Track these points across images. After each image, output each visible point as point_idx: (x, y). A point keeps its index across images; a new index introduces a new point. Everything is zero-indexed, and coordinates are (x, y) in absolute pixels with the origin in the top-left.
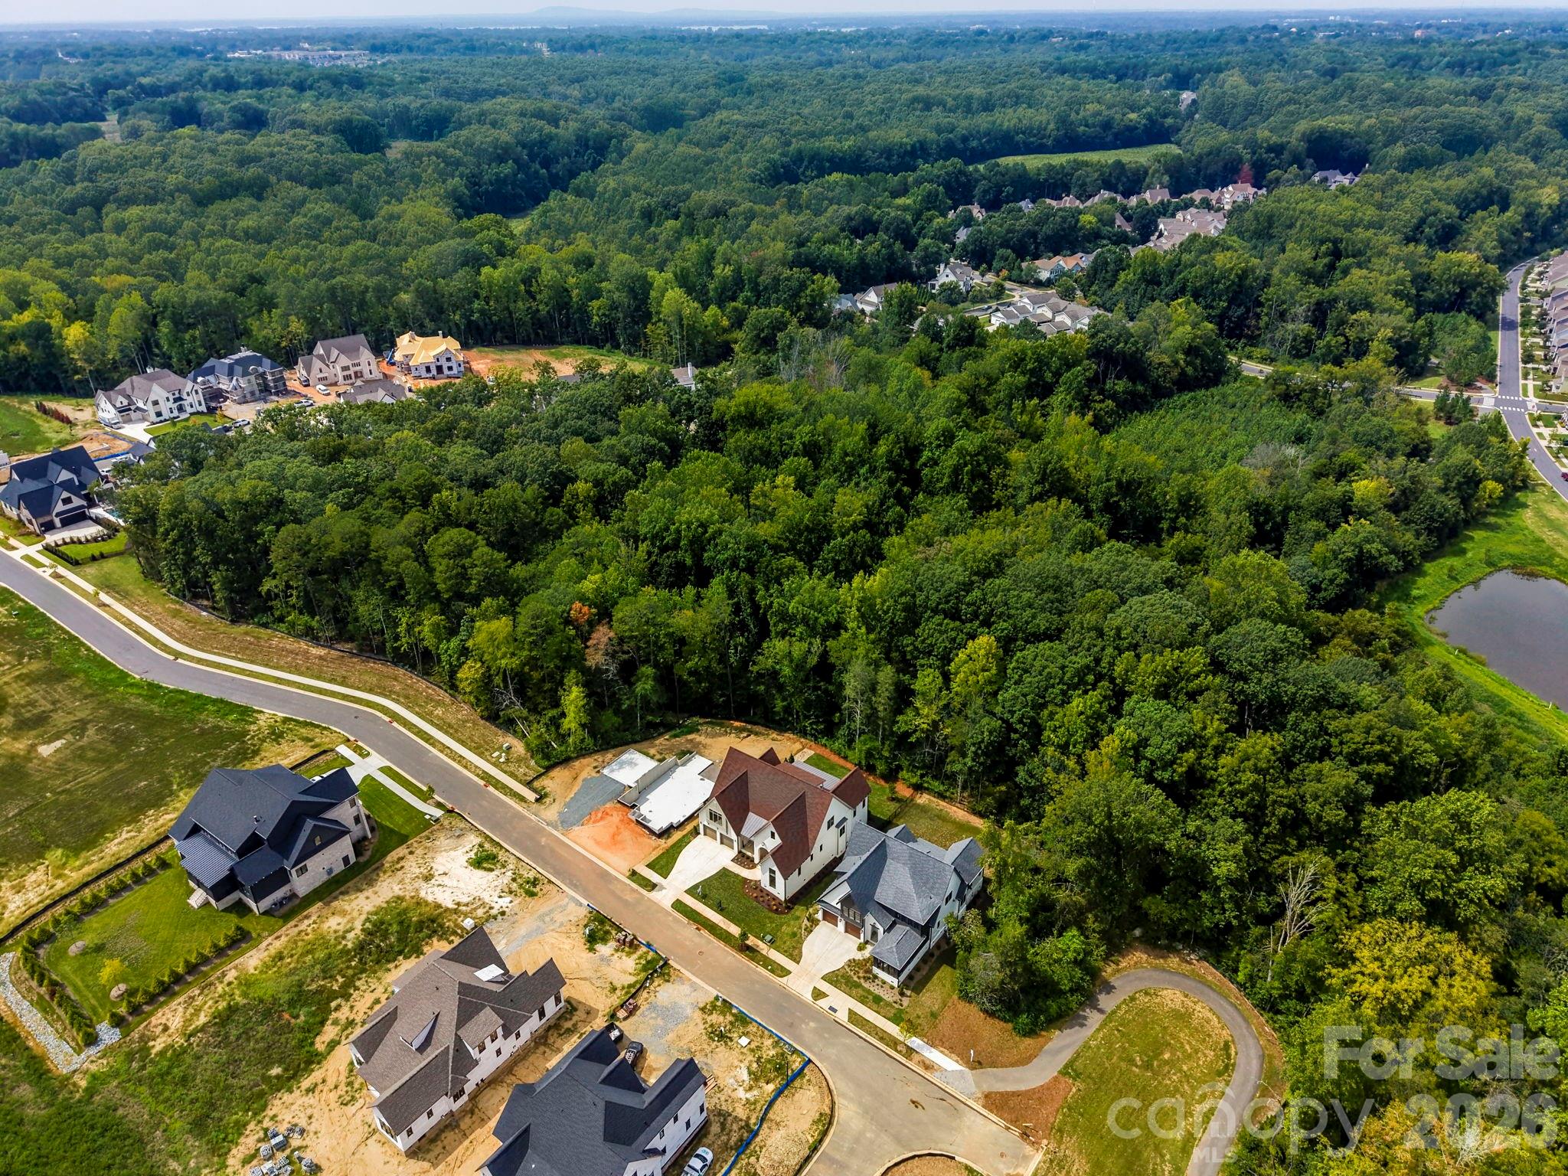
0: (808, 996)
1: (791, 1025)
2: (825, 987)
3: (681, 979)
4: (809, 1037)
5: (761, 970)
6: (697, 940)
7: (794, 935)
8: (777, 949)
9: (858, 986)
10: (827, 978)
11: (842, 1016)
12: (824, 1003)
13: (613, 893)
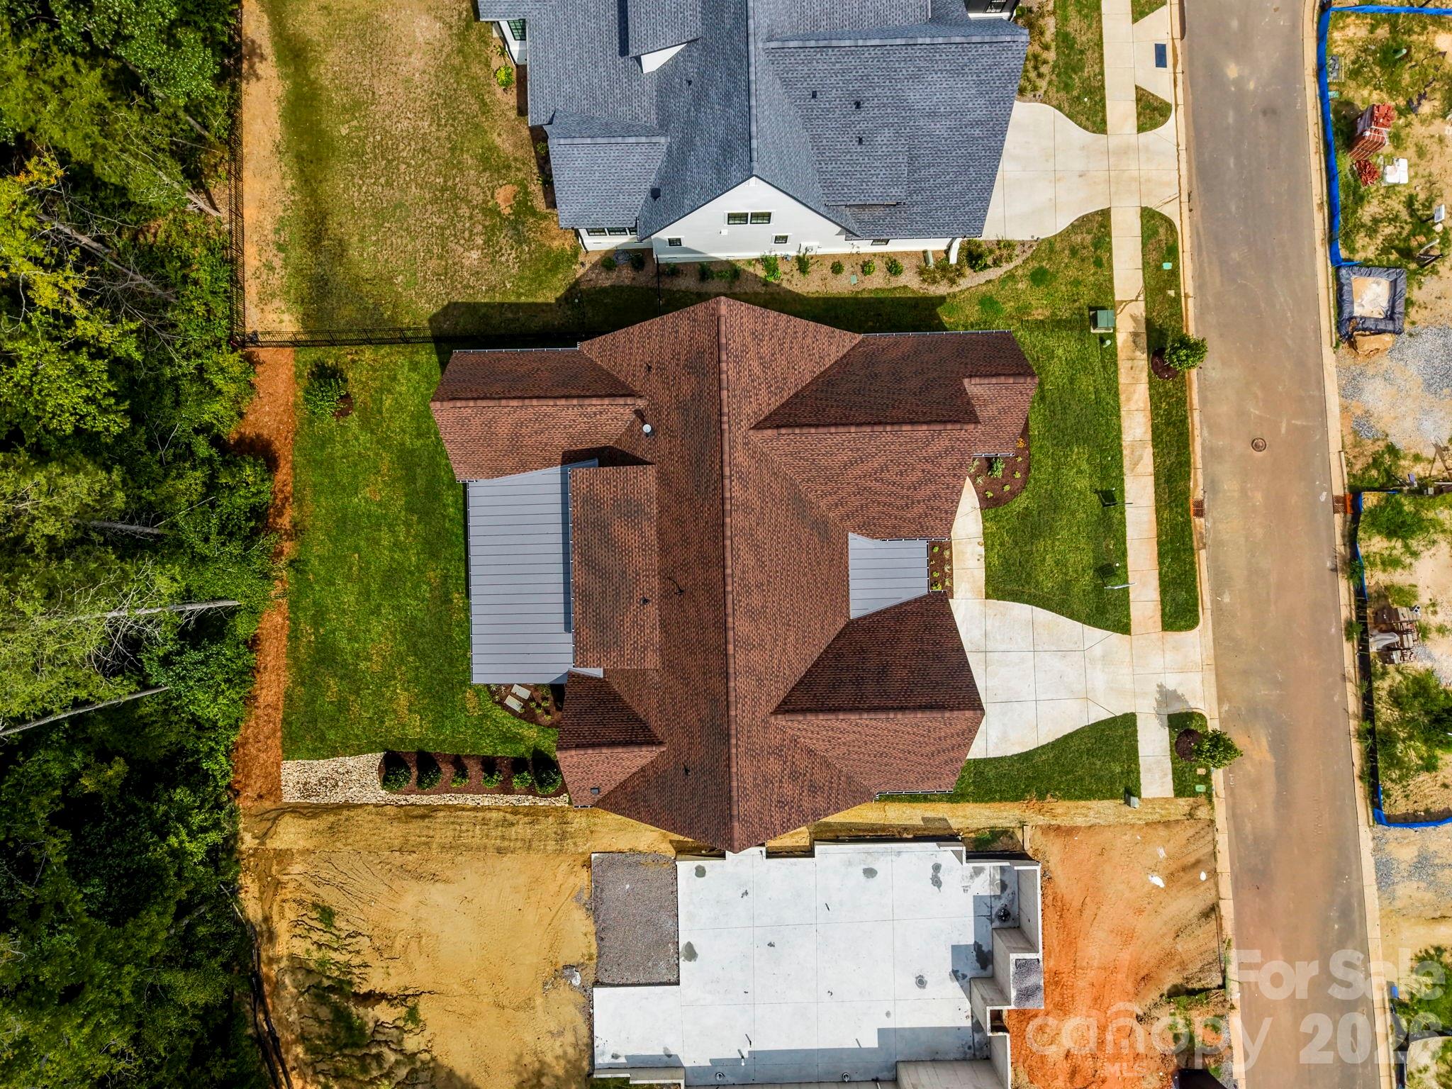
0: (1172, 131)
1: (1269, 112)
2: (1120, 109)
3: (1359, 428)
4: (1267, 56)
5: (1188, 283)
6: (1230, 486)
7: (1039, 277)
8: (1106, 288)
9: (1065, 39)
10: (1093, 118)
11: (1162, 25)
12: (1162, 85)
13: (1284, 801)
